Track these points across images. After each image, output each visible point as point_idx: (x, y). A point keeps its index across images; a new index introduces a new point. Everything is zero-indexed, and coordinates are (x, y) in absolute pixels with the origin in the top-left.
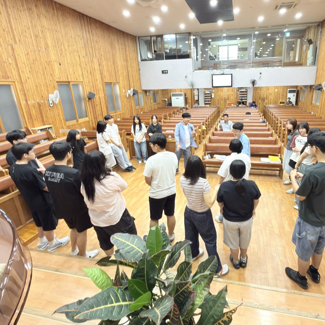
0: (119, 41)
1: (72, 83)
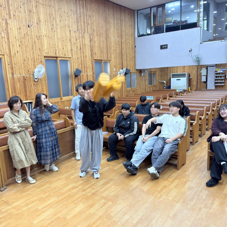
0: (115, 15)
1: (60, 59)
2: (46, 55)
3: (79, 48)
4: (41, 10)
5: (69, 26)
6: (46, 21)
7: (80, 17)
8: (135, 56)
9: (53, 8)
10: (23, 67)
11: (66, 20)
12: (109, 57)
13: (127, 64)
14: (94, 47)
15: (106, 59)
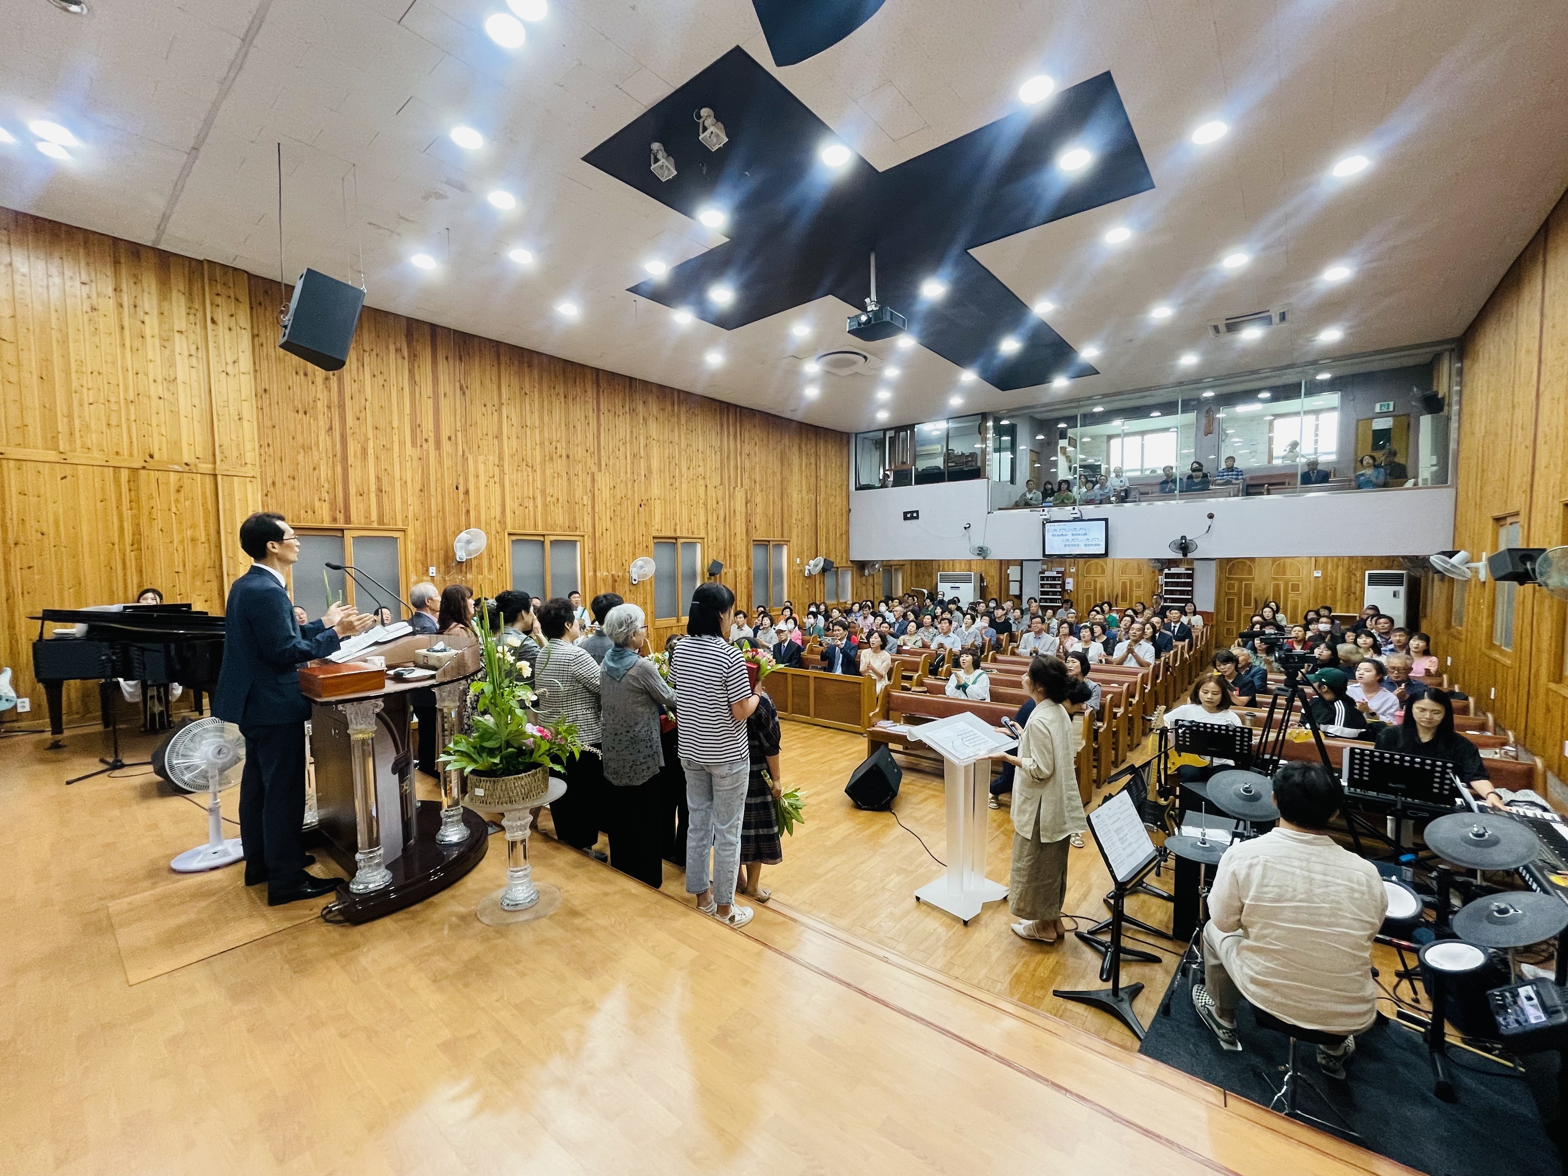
0: (803, 447)
1: (683, 540)
2: (657, 534)
3: (722, 518)
4: (655, 451)
5: (704, 478)
6: (661, 471)
7: (728, 457)
8: (848, 532)
9: (677, 446)
10: (613, 557)
11: (699, 466)
12: (785, 534)
13: (828, 548)
14: (754, 516)
15: (780, 539)
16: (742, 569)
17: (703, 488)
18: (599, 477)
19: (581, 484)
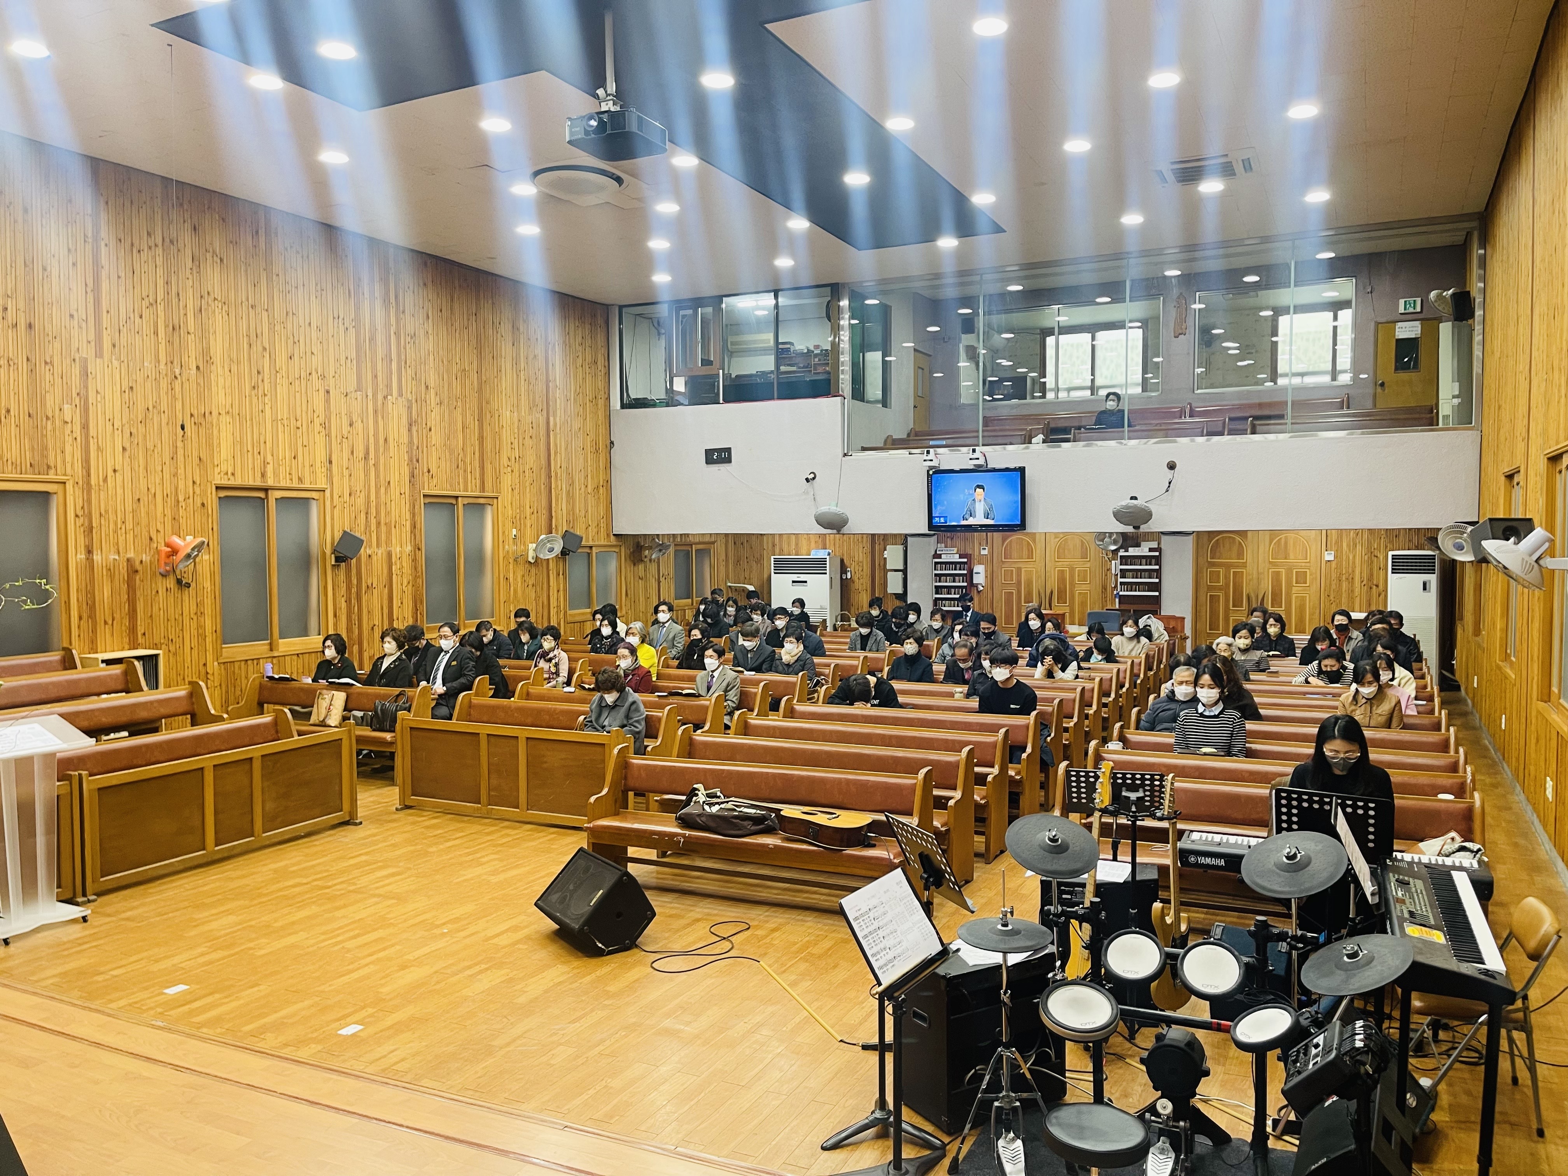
1: (279, 494)
2: (224, 482)
3: (360, 453)
4: (218, 321)
5: (323, 377)
6: (231, 360)
7: (371, 339)
8: (609, 482)
9: (265, 314)
10: (129, 525)
11: (312, 353)
12: (488, 485)
13: (571, 512)
14: (425, 449)
15: (477, 494)
16: (402, 548)
17: (322, 393)
18: (95, 367)
19: (58, 381)
